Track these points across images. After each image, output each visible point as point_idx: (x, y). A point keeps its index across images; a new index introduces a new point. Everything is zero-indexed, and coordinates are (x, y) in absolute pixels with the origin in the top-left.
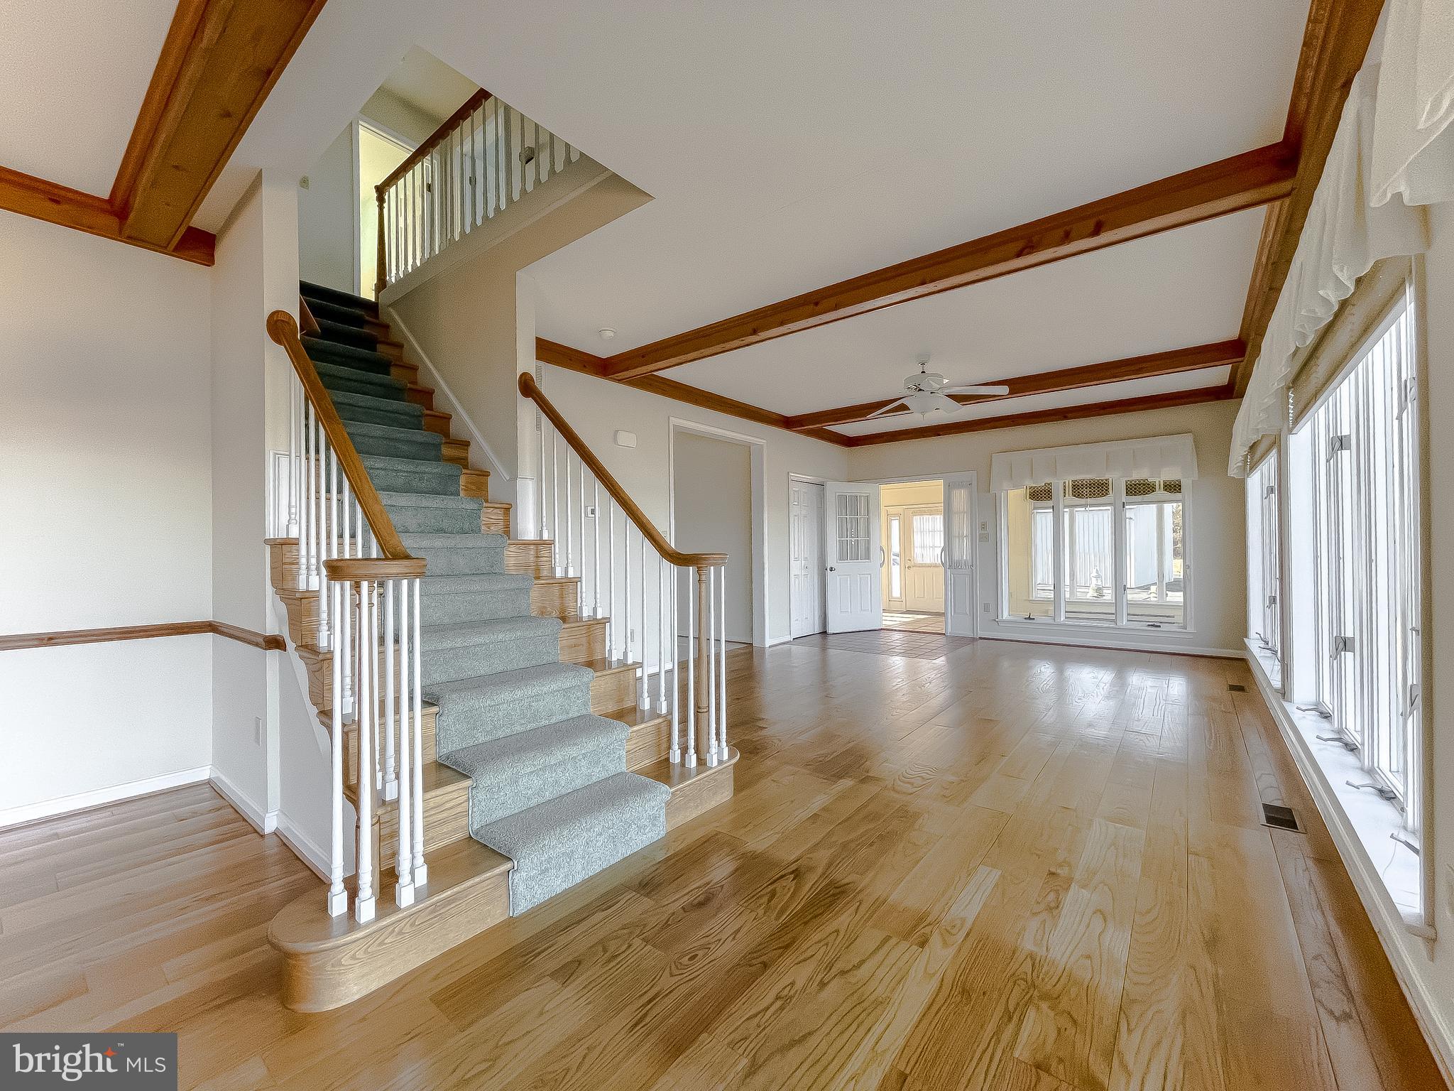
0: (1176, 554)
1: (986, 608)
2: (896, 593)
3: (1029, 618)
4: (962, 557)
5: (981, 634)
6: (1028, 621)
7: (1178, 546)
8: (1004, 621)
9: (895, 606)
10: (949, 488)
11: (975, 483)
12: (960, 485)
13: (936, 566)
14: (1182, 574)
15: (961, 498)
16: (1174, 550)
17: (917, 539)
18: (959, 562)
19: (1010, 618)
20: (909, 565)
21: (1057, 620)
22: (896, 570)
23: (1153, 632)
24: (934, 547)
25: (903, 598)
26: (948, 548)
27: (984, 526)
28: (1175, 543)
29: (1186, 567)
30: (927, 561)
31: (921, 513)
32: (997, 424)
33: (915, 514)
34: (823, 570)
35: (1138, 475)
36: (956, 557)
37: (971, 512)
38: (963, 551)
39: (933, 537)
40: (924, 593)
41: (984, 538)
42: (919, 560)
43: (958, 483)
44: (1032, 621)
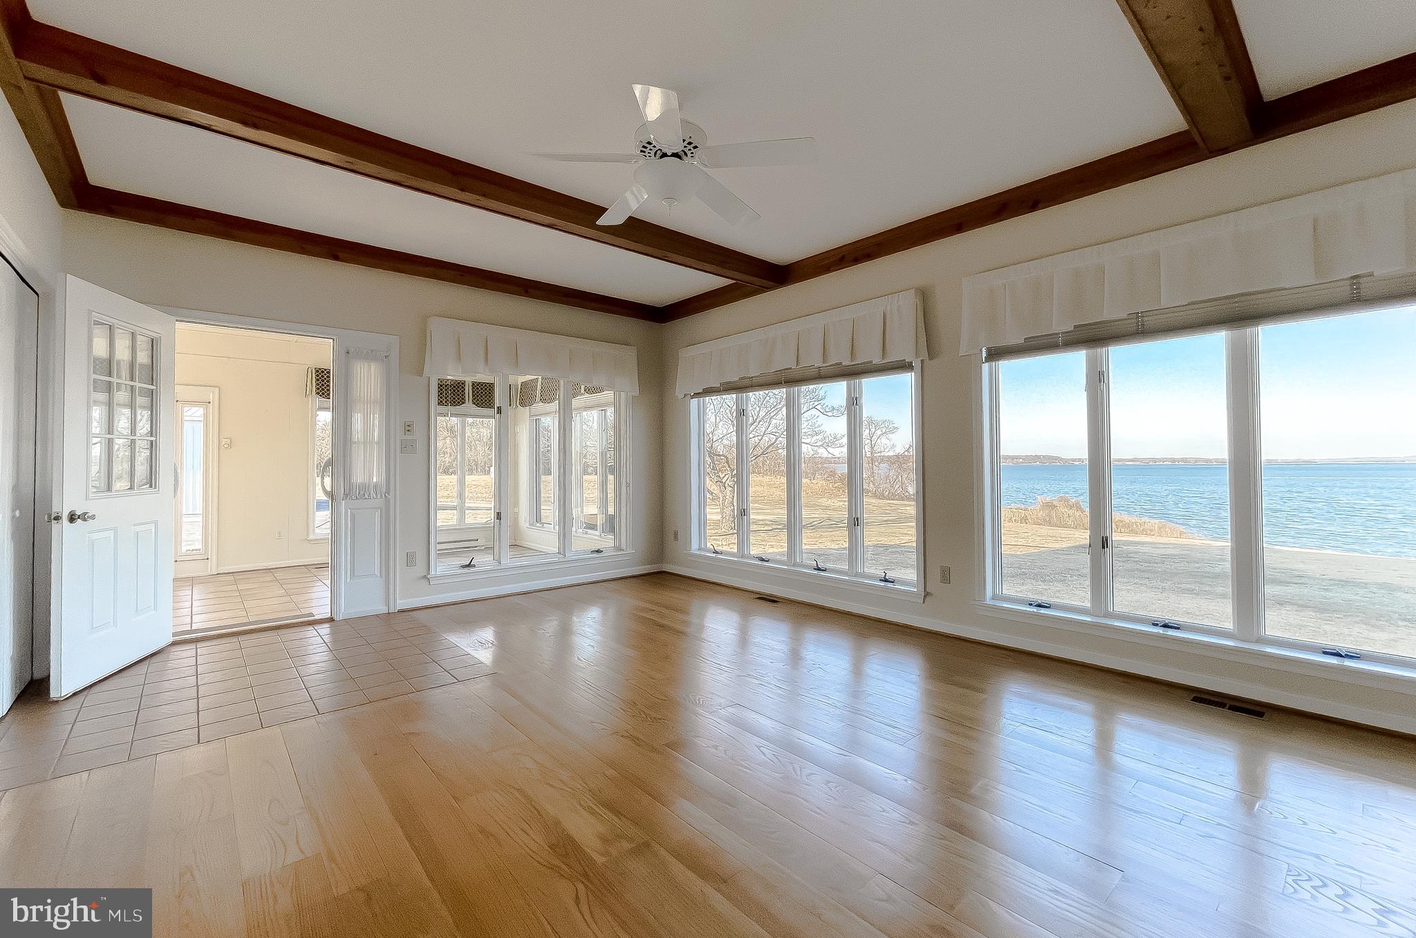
3: (469, 566)
4: (371, 478)
6: (463, 571)
8: (437, 577)
10: (347, 356)
11: (395, 355)
12: (369, 356)
15: (369, 377)
18: (363, 488)
26: (341, 461)
27: (408, 428)
36: (358, 478)
37: (388, 403)
38: (372, 467)
41: (407, 447)
43: (365, 352)
44: (472, 569)
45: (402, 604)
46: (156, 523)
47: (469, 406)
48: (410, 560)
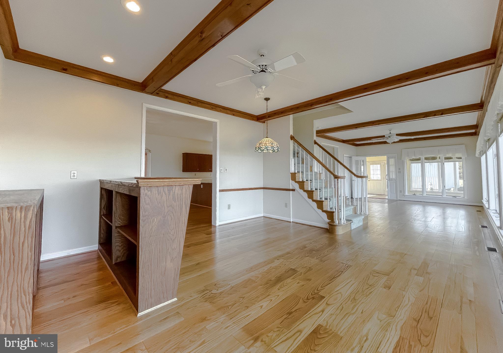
0: (460, 178)
1: (401, 192)
3: (414, 195)
4: (393, 177)
5: (399, 199)
7: (461, 175)
8: (407, 195)
10: (388, 158)
11: (396, 157)
12: (392, 158)
14: (463, 185)
15: (392, 161)
16: (460, 176)
18: (392, 179)
19: (408, 194)
20: (369, 180)
21: (423, 195)
23: (454, 199)
26: (388, 175)
27: (399, 169)
28: (460, 173)
29: (464, 181)
32: (403, 141)
35: (448, 156)
36: (391, 177)
37: (396, 165)
41: (400, 172)
42: (372, 178)
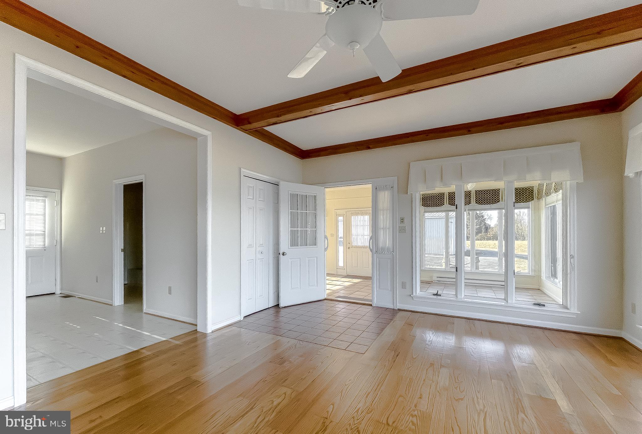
2: (341, 264)
3: (437, 295)
4: (386, 244)
6: (435, 297)
8: (418, 297)
9: (341, 272)
10: (376, 190)
11: (396, 186)
12: (385, 188)
13: (364, 247)
15: (385, 197)
17: (354, 231)
18: (383, 249)
19: (421, 294)
20: (348, 247)
21: (459, 298)
22: (341, 249)
24: (363, 235)
25: (345, 268)
26: (374, 237)
27: (402, 220)
30: (360, 244)
31: (357, 214)
32: (414, 138)
33: (352, 214)
34: (278, 255)
36: (381, 245)
37: (393, 209)
38: (386, 239)
39: (364, 229)
40: (358, 264)
41: (402, 230)
42: (354, 244)
43: (383, 187)
44: (439, 297)
45: (399, 306)
46: (317, 258)
47: (446, 206)
48: (404, 286)
